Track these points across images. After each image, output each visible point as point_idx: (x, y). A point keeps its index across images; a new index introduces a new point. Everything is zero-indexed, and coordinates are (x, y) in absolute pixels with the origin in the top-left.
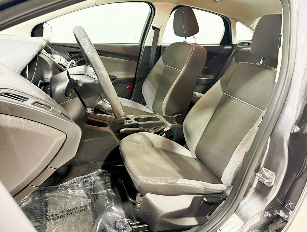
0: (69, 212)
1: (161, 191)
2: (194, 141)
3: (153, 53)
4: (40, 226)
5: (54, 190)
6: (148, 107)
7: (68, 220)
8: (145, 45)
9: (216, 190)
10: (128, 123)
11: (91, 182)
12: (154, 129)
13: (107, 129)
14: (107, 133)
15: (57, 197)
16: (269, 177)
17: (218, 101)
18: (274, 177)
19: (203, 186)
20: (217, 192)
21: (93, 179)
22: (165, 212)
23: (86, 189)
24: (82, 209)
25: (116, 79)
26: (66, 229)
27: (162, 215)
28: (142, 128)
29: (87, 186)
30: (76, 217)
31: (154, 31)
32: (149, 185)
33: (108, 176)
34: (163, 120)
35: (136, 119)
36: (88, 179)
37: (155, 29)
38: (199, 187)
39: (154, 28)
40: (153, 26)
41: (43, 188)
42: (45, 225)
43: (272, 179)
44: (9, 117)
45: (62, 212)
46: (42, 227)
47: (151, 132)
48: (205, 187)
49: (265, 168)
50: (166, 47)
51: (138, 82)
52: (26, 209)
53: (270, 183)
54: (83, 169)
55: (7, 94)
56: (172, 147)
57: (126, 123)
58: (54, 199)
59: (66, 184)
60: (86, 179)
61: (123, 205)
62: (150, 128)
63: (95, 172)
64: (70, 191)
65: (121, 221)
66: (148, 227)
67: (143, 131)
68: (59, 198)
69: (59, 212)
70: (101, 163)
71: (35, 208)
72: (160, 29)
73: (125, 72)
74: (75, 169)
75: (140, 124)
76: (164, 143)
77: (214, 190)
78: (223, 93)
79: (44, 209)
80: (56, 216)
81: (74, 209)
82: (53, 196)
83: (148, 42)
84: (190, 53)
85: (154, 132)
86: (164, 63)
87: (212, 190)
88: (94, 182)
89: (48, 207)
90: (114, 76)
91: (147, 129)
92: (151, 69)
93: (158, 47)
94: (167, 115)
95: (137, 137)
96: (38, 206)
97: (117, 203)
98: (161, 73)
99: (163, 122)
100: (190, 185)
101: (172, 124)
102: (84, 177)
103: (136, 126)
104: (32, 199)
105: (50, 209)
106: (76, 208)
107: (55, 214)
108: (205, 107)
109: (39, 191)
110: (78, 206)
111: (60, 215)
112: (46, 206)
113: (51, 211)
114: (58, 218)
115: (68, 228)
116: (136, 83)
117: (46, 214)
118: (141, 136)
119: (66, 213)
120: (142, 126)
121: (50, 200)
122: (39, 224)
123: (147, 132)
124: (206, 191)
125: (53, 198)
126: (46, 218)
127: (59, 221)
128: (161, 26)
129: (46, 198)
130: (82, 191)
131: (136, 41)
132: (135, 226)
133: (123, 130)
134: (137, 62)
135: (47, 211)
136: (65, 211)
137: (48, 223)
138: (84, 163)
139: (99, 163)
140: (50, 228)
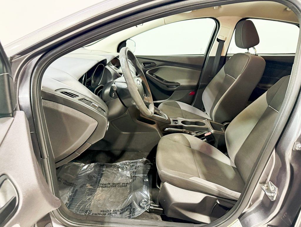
0: (114, 185)
1: (176, 182)
2: (234, 149)
3: (216, 63)
4: (93, 189)
5: (109, 167)
6: (206, 113)
7: (111, 190)
8: (210, 56)
9: (233, 197)
10: (174, 124)
11: (136, 166)
12: (196, 133)
13: (154, 127)
14: (153, 130)
15: (110, 172)
16: (272, 191)
17: (262, 113)
18: (276, 192)
19: (217, 189)
20: (233, 198)
21: (138, 165)
22: (175, 201)
23: (132, 171)
24: (123, 185)
25: (179, 85)
26: (108, 196)
27: (173, 203)
28: (184, 130)
29: (133, 169)
30: (117, 190)
31: (218, 43)
32: (167, 175)
33: (150, 165)
34: (208, 125)
35: (183, 122)
36: (135, 164)
37: (220, 41)
38: (212, 189)
39: (218, 40)
40: (217, 39)
41: (103, 163)
42: (96, 189)
43: (274, 194)
44: (64, 106)
45: (110, 184)
46: (93, 190)
47: (193, 134)
48: (219, 190)
49: (271, 182)
50: (229, 57)
51: (199, 89)
52: (88, 176)
53: (273, 197)
54: (132, 155)
55: (66, 92)
56: (211, 152)
57: (172, 124)
58: (107, 174)
59: (118, 164)
60: (134, 164)
61: (152, 190)
62: (193, 131)
63: (141, 160)
64: (120, 170)
65: (145, 201)
66: (163, 211)
67: (185, 133)
68: (111, 174)
69: (107, 183)
70: (147, 154)
71: (94, 176)
72: (224, 41)
73: (188, 80)
74: (127, 154)
75: (185, 126)
76: (202, 147)
77: (231, 196)
78: (268, 105)
79: (99, 179)
80: (105, 185)
81: (118, 184)
82: (108, 171)
83: (213, 53)
84: (246, 64)
85: (195, 135)
86: (225, 73)
87: (227, 196)
88: (138, 167)
89: (102, 178)
90: (178, 83)
91: (189, 132)
92: (213, 78)
93: (222, 57)
94: (216, 122)
95: (176, 137)
96: (96, 175)
97: (147, 187)
98: (222, 81)
99: (207, 127)
100: (203, 184)
101: (215, 131)
102: (132, 161)
103: (181, 127)
104: (94, 170)
105: (102, 179)
106: (120, 183)
107: (104, 184)
108: (248, 117)
109: (100, 165)
110: (121, 182)
111: (107, 185)
112: (101, 177)
113: (103, 181)
114: (105, 187)
115: (109, 196)
116: (198, 90)
117: (99, 183)
118: (180, 137)
119: (112, 185)
120: (186, 128)
121: (105, 173)
122: (93, 188)
123: (188, 134)
124: (219, 194)
125: (108, 172)
126: (98, 185)
127: (106, 189)
128: (226, 38)
129: (103, 171)
130: (128, 172)
131: (202, 51)
132: (153, 207)
133: (167, 129)
134: (200, 71)
135: (100, 180)
136: (111, 184)
137: (98, 189)
138: (133, 150)
139: (145, 153)
140: (98, 192)
